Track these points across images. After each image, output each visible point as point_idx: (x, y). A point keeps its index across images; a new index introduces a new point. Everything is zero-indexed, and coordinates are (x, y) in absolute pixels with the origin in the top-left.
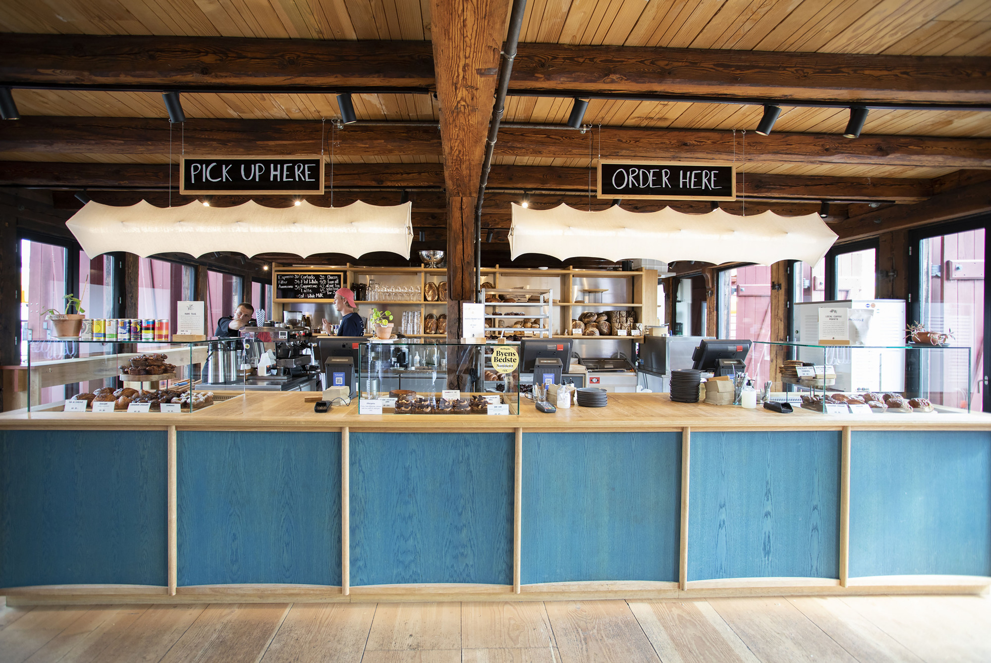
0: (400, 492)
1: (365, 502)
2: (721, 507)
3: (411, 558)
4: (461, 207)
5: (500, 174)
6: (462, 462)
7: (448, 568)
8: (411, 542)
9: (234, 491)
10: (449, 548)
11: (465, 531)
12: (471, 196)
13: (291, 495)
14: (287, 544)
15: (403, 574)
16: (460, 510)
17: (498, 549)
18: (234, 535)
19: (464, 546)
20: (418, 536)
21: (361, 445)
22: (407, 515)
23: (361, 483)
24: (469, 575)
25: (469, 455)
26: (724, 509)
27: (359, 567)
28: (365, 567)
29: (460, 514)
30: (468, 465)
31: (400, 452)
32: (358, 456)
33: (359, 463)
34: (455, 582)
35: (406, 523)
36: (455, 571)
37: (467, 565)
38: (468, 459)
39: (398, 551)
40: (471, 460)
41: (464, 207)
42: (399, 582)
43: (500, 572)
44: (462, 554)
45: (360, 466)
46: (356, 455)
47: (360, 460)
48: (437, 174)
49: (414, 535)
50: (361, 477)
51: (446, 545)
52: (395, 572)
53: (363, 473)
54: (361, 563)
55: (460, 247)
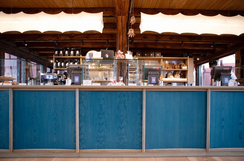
0: (99, 114)
1: (85, 118)
2: (222, 121)
3: (102, 139)
4: (122, 21)
5: (136, 11)
6: (122, 103)
7: (117, 143)
8: (103, 133)
9: (35, 114)
10: (117, 136)
11: (123, 129)
12: (125, 16)
13: (57, 115)
14: (55, 134)
15: (100, 145)
16: (122, 121)
17: (136, 136)
18: (35, 130)
19: (123, 135)
20: (105, 131)
21: (83, 96)
22: (101, 123)
23: (83, 110)
24: (125, 146)
25: (125, 100)
26: (223, 121)
27: (83, 143)
28: (85, 142)
29: (122, 123)
30: (125, 104)
31: (98, 98)
32: (82, 100)
33: (83, 103)
34: (120, 149)
35: (101, 126)
36: (120, 144)
37: (124, 142)
38: (125, 101)
39: (98, 136)
40: (126, 102)
41: (123, 20)
42: (98, 149)
43: (137, 145)
44: (122, 138)
45: (83, 104)
46: (81, 100)
47: (83, 101)
48: (113, 11)
49: (104, 130)
50: (83, 108)
51: (116, 134)
52: (97, 145)
53: (84, 106)
54: (83, 141)
55: (121, 37)
